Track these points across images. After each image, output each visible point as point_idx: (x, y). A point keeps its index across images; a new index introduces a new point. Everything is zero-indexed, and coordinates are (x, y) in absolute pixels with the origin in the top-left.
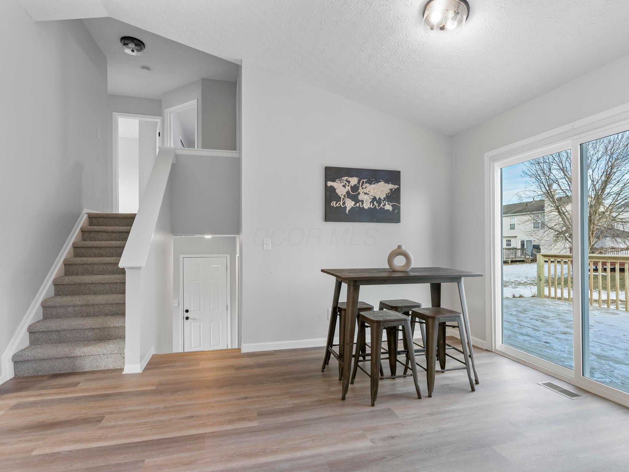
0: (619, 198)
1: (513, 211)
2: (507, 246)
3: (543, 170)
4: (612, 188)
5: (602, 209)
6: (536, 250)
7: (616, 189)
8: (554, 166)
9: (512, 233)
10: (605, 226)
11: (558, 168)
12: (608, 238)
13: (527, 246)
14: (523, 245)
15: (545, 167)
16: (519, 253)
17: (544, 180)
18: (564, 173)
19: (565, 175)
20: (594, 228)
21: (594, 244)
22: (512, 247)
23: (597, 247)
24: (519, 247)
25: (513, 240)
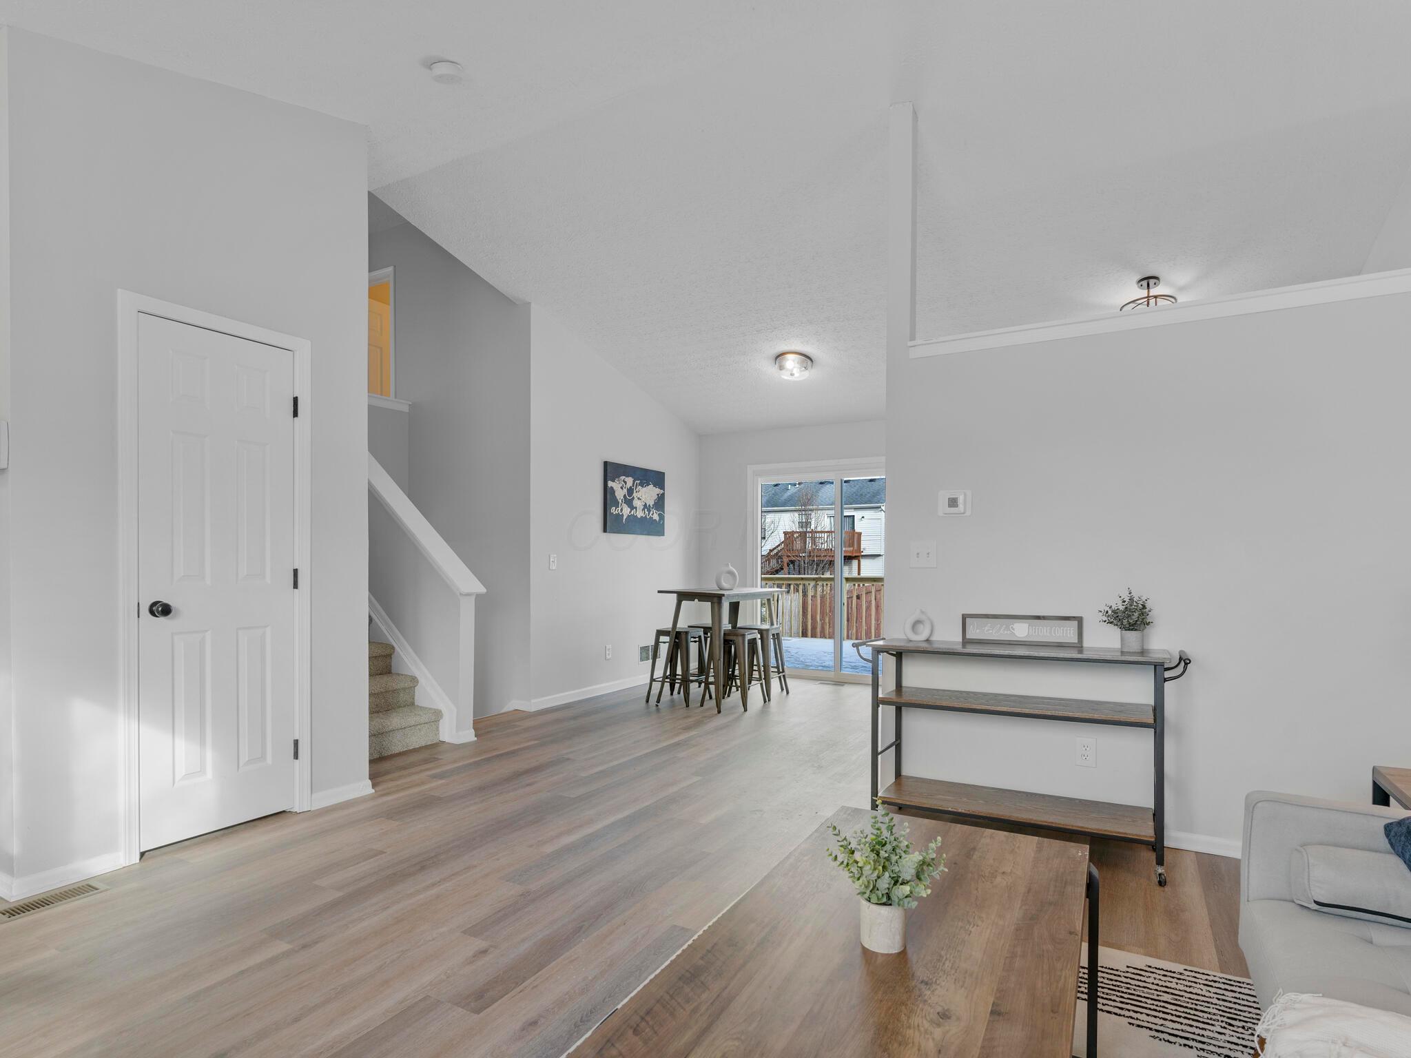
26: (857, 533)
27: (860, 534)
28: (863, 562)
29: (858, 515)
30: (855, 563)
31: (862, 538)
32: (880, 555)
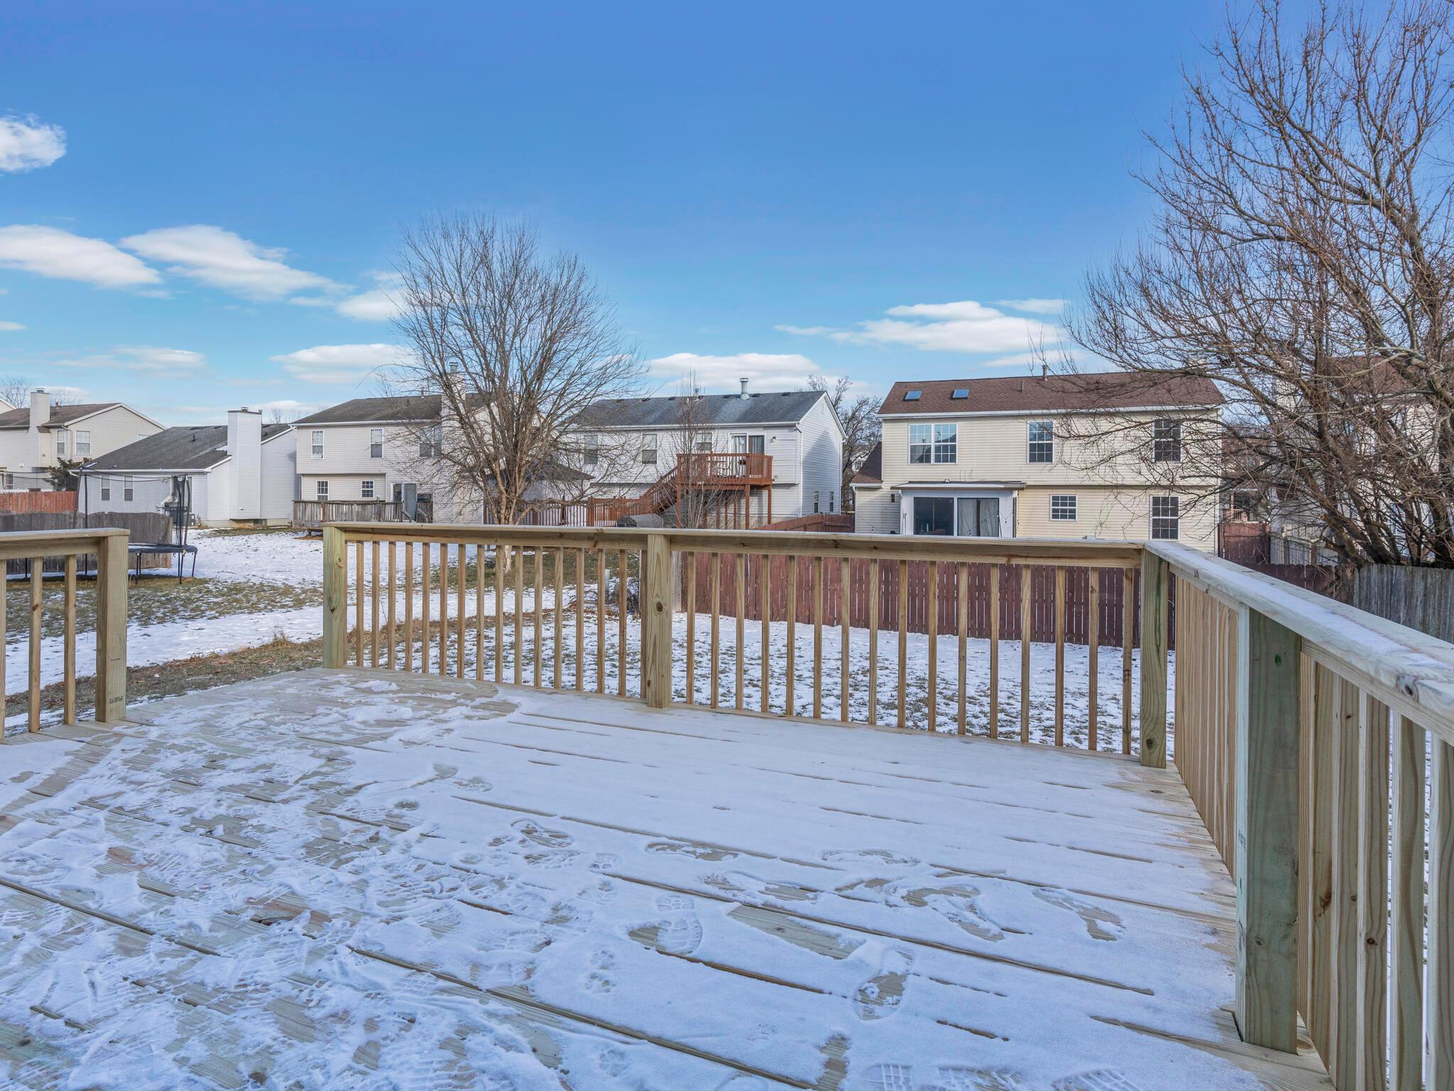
0: (562, 403)
1: (378, 415)
2: (364, 496)
3: (430, 321)
4: (553, 383)
5: (536, 422)
6: (423, 505)
7: (558, 384)
8: (453, 317)
9: (374, 466)
10: (541, 456)
11: (461, 322)
12: (544, 482)
13: (406, 496)
14: (398, 495)
15: (436, 314)
16: (389, 511)
17: (432, 346)
18: (473, 337)
19: (474, 341)
20: (521, 459)
21: (522, 494)
22: (374, 498)
23: (527, 499)
24: (391, 499)
25: (377, 483)
26: (767, 457)
27: (770, 459)
28: (773, 490)
29: (768, 434)
30: (765, 493)
31: (774, 463)
32: (794, 485)
